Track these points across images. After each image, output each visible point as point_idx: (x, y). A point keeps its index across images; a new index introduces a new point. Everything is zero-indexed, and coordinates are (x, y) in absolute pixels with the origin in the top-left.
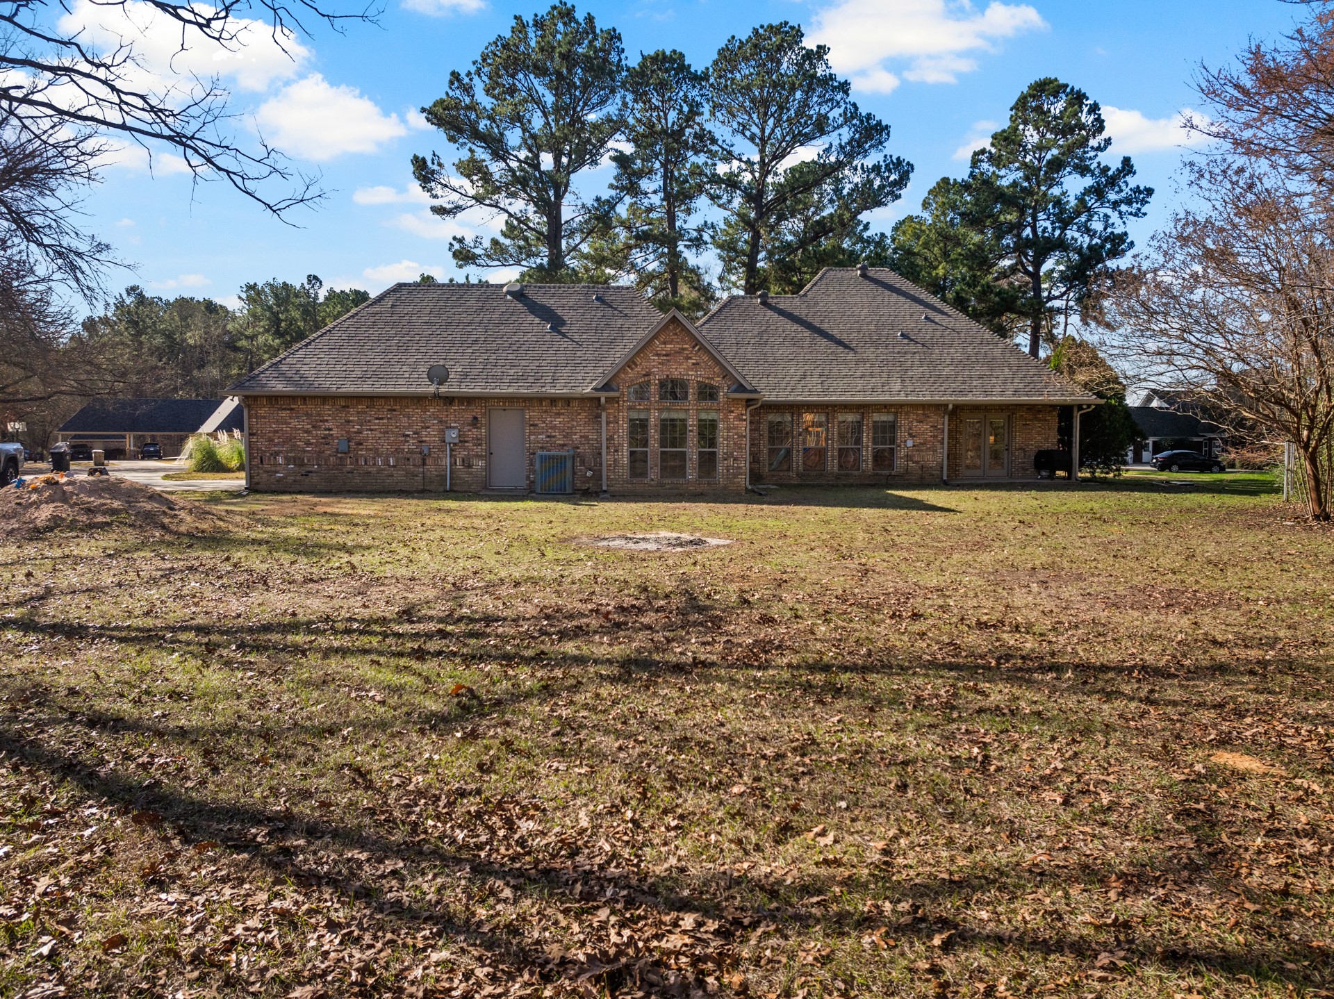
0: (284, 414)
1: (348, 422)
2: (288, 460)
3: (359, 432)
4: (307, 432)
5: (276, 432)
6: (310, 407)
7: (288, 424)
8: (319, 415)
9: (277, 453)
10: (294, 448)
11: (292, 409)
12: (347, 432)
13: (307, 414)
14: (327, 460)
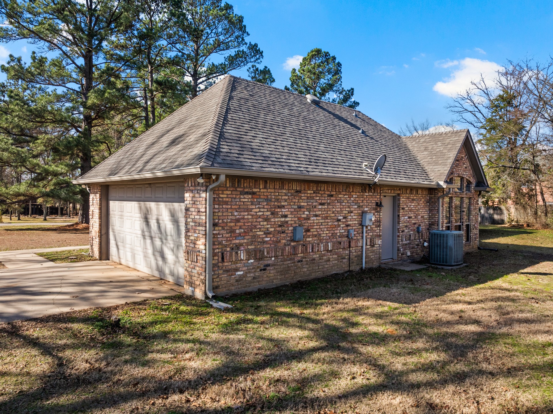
0: (246, 199)
1: (300, 207)
2: (249, 253)
3: (308, 218)
4: (267, 220)
5: (238, 220)
6: (270, 192)
7: (249, 210)
8: (277, 200)
9: (238, 247)
10: (254, 239)
11: (254, 193)
12: (299, 218)
13: (268, 200)
14: (283, 250)
